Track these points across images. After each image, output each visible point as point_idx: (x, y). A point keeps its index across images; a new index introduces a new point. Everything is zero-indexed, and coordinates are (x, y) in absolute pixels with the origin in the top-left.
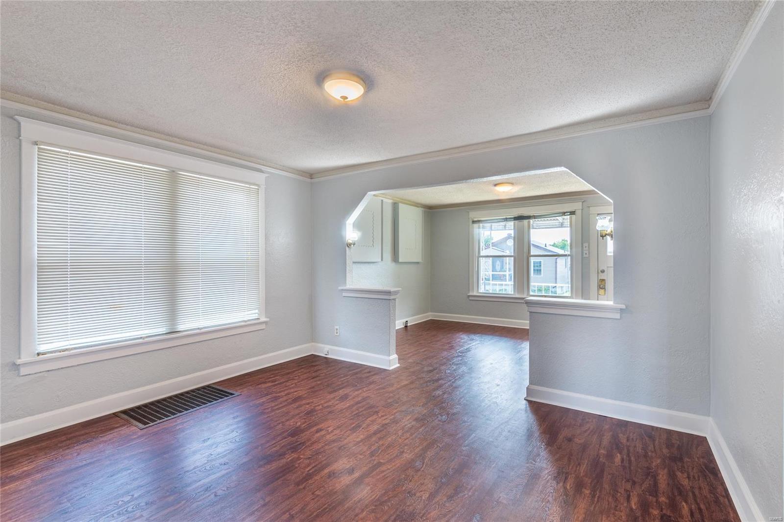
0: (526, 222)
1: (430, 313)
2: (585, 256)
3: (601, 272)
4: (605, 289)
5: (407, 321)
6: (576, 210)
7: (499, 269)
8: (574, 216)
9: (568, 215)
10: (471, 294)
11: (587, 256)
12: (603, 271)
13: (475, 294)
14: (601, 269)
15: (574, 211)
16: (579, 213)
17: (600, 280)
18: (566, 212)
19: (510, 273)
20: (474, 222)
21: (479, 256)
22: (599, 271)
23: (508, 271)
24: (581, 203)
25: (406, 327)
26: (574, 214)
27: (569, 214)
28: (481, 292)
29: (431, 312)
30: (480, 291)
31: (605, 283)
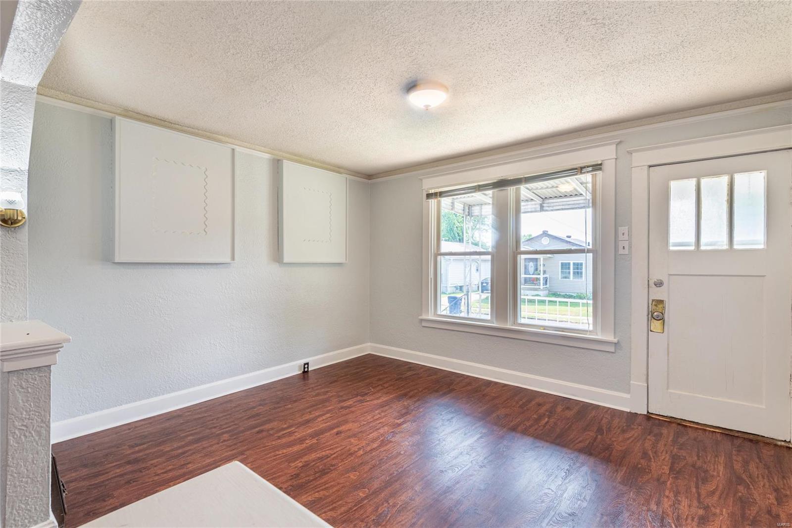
0: (511, 190)
1: (369, 344)
2: (621, 251)
3: (655, 285)
4: (663, 319)
5: (308, 364)
6: (603, 161)
7: (533, 271)
8: (601, 172)
9: (588, 172)
10: (424, 317)
11: (626, 252)
12: (659, 284)
13: (431, 317)
14: (654, 278)
15: (600, 163)
16: (609, 166)
17: (653, 300)
18: (584, 167)
19: (545, 276)
20: (429, 196)
21: (438, 254)
22: (652, 283)
23: (542, 274)
24: (615, 145)
25: (305, 372)
26: (600, 169)
27: (590, 169)
28: (444, 313)
29: (371, 342)
30: (439, 313)
31: (664, 308)
